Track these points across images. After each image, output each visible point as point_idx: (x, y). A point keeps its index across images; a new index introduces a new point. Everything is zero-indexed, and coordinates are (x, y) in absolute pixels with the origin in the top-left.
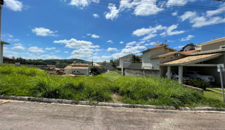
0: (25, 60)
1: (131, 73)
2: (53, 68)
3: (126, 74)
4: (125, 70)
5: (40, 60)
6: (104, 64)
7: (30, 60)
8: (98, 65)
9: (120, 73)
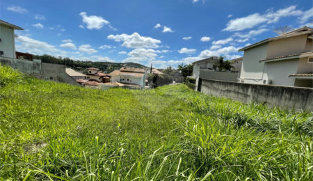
0: (72, 61)
1: (215, 89)
2: (96, 72)
3: (204, 89)
4: (203, 83)
5: (90, 62)
6: (169, 71)
7: (78, 61)
8: (160, 73)
9: (193, 88)
